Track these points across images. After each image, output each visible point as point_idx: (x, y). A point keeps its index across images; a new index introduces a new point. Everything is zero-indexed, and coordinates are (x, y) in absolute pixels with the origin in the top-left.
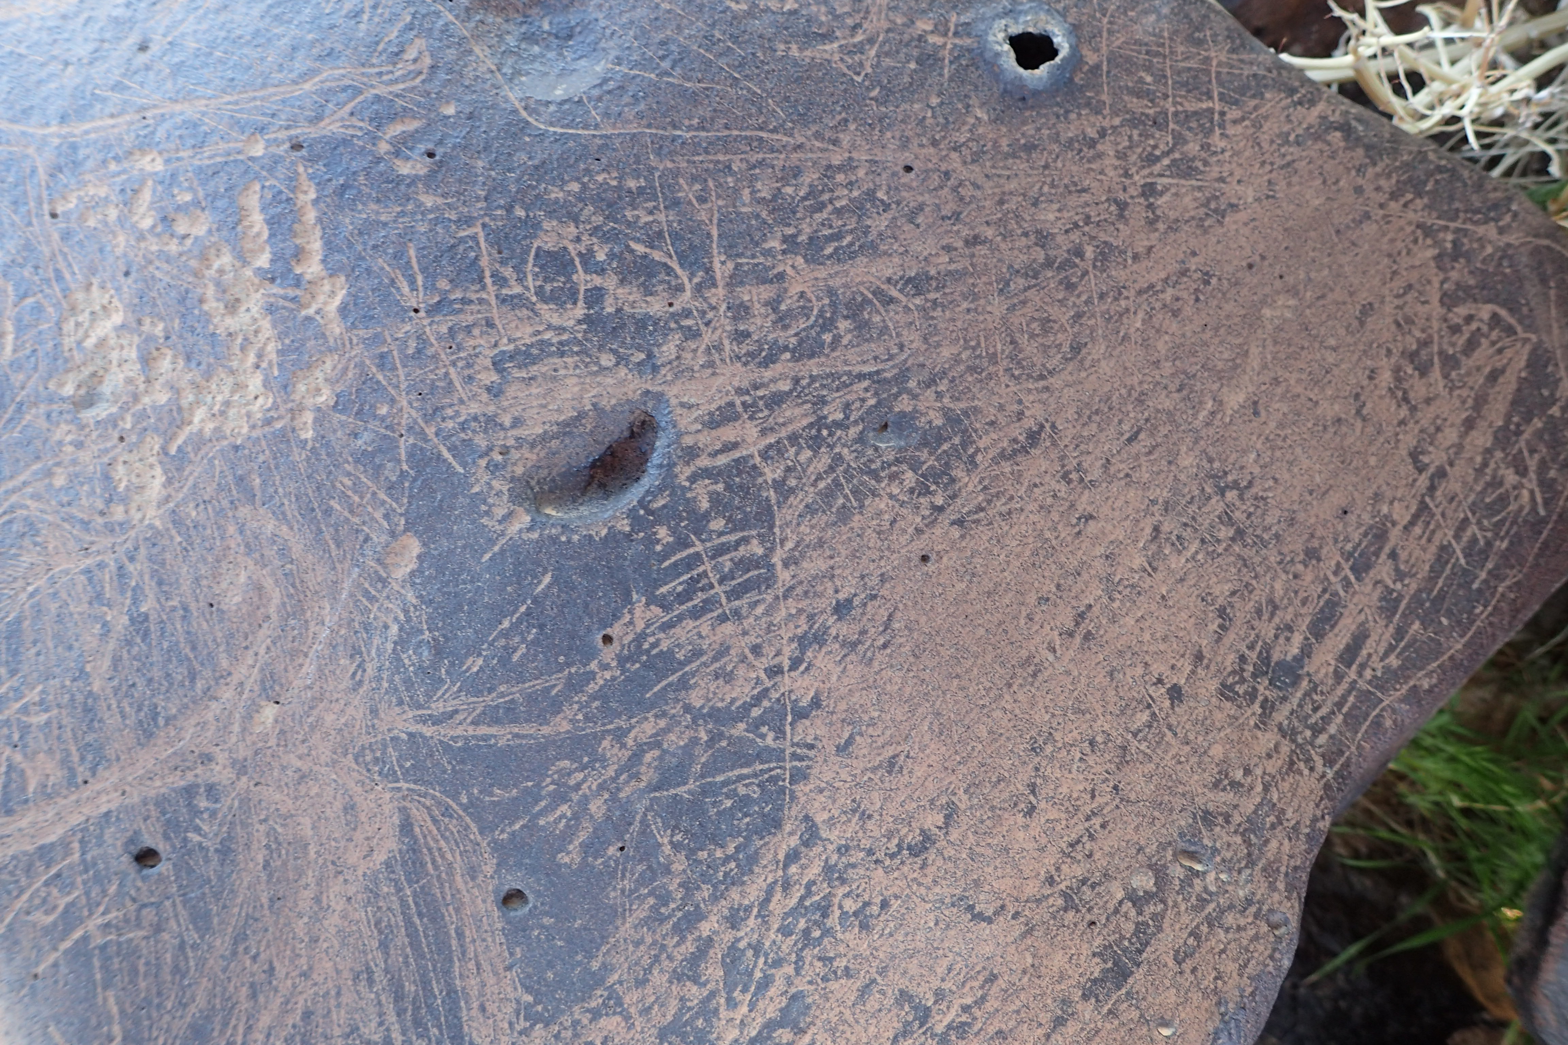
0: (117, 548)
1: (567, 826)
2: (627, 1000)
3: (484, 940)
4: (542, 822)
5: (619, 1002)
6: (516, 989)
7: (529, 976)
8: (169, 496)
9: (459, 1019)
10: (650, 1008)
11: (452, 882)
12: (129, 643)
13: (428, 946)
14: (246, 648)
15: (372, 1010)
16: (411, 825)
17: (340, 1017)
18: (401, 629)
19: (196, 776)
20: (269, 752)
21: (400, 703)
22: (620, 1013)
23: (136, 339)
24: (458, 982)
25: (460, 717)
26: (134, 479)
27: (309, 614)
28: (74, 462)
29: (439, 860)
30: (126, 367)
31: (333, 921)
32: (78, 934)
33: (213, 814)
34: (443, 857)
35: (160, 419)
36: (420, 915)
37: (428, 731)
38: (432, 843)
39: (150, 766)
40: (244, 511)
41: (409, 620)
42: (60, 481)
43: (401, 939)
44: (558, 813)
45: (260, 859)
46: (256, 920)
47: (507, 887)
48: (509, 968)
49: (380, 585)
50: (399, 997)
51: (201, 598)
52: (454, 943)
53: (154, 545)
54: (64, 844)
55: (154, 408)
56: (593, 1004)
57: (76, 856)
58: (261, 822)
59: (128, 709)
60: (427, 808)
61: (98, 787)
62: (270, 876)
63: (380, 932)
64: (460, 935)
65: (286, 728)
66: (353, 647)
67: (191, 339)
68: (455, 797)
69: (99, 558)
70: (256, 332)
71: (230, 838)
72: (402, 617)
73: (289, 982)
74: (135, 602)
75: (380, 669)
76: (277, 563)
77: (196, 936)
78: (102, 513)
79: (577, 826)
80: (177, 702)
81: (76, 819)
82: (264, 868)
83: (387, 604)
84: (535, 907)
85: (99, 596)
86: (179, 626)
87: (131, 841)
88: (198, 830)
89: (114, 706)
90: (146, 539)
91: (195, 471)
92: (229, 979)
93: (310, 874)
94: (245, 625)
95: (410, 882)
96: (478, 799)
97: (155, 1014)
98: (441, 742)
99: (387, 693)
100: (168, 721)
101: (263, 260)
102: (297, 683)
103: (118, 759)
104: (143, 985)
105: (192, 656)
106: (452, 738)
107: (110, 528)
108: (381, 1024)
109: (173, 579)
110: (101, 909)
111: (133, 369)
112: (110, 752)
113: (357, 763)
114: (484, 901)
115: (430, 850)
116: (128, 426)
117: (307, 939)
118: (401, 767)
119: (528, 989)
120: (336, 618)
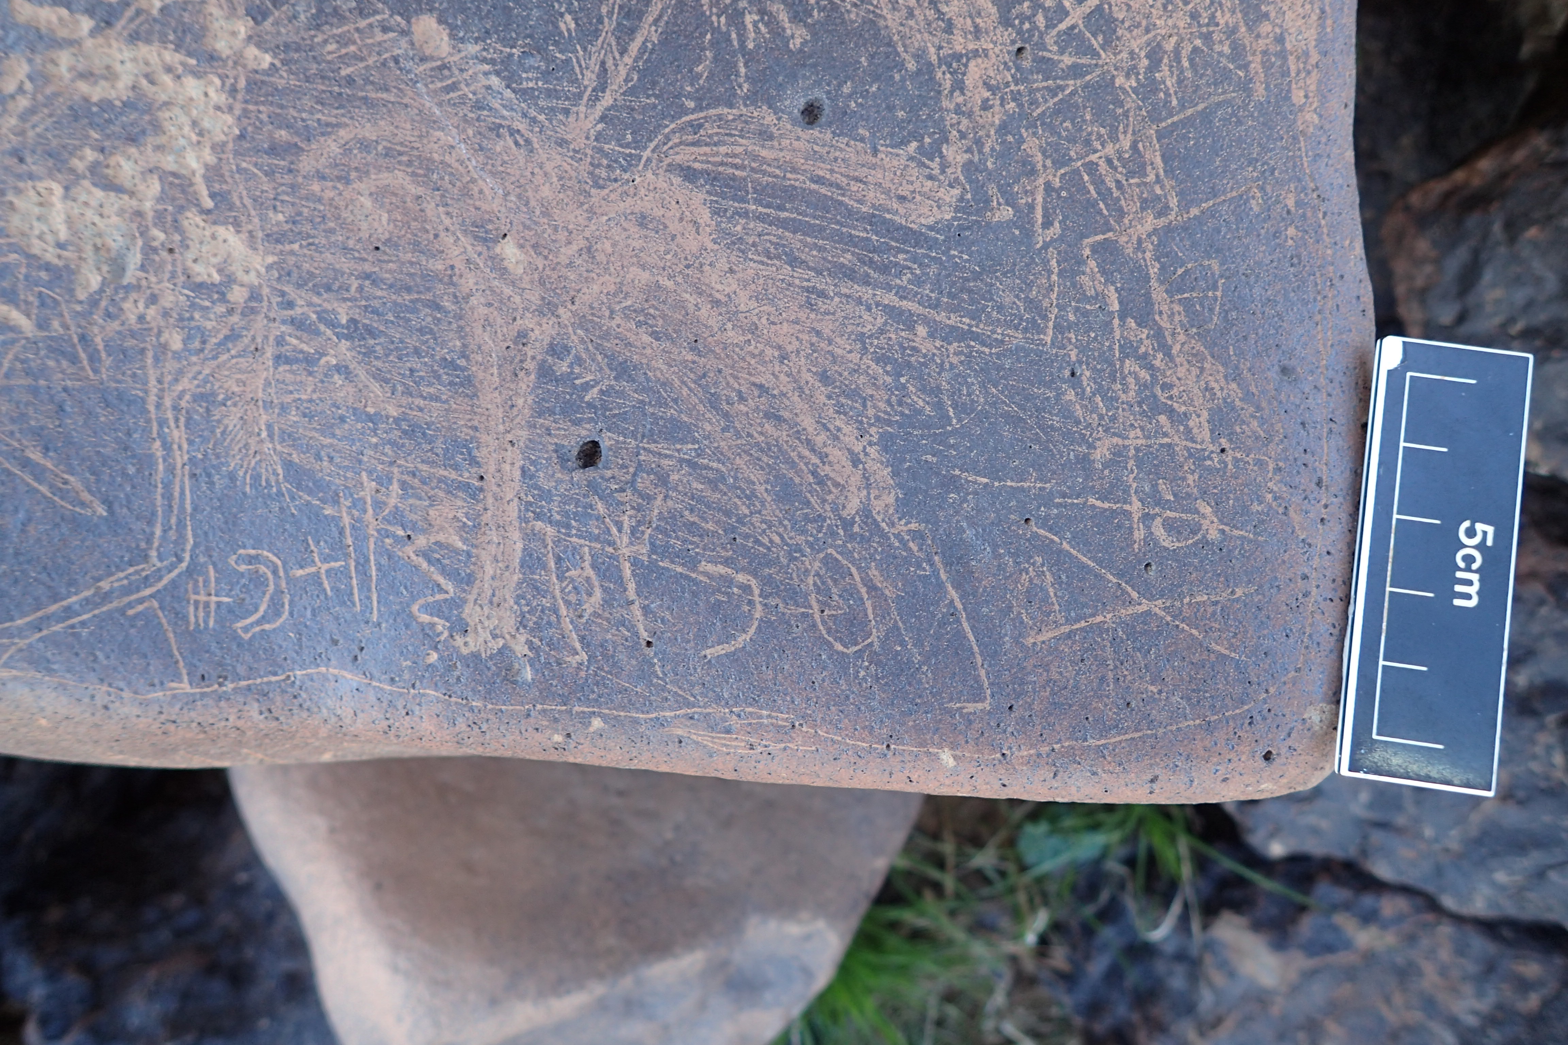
0: (272, 315)
1: (767, 25)
2: (959, 48)
3: (836, 159)
4: (751, 45)
5: (958, 57)
6: (898, 155)
7: (892, 135)
8: (250, 232)
9: (900, 227)
10: (976, 27)
11: (764, 161)
12: (369, 353)
13: (814, 217)
14: (436, 236)
15: (849, 308)
16: (689, 167)
17: (842, 346)
18: (498, 73)
19: (533, 358)
20: (548, 272)
21: (567, 112)
22: (968, 60)
23: (86, 183)
24: (864, 209)
25: (610, 63)
26: (214, 260)
27: (436, 156)
28: (166, 314)
29: (737, 161)
30: (106, 211)
31: (744, 301)
32: (627, 572)
33: (579, 360)
34: (735, 156)
35: (174, 199)
36: (781, 208)
37: (607, 100)
38: (718, 159)
39: (499, 400)
40: (306, 164)
41: (492, 62)
42: (176, 342)
43: (795, 240)
44: (750, 27)
45: (647, 339)
46: (704, 375)
47: (796, 111)
48: (875, 152)
49: (446, 72)
50: (850, 274)
51: (365, 255)
52: (824, 190)
53: (289, 274)
54: (530, 536)
55: (160, 200)
56: (948, 84)
57: (550, 531)
58: (611, 318)
59: (432, 390)
60: (681, 143)
61: (492, 468)
62: (669, 337)
63: (778, 257)
64: (819, 180)
65: (533, 241)
66: (491, 129)
67: (117, 129)
68: (685, 112)
69: (271, 339)
70: (147, 64)
71: (611, 358)
72: (487, 67)
73: (782, 377)
74: (332, 325)
75: (525, 115)
76: (370, 158)
77: (690, 446)
78: (231, 311)
79: (771, 15)
80: (451, 335)
81: (513, 510)
82: (658, 339)
83: (466, 75)
84: (828, 93)
85: (309, 361)
86: (379, 293)
87: (563, 460)
88: (586, 387)
89: (422, 403)
90: (279, 279)
91: (240, 193)
92: (749, 435)
93: (687, 296)
94: (413, 224)
95: (743, 200)
96: (697, 91)
97: (745, 530)
98: (624, 94)
99: (550, 120)
100: (463, 356)
101: (86, 24)
102: (495, 206)
103: (476, 429)
104: (710, 526)
105: (416, 296)
106: (626, 81)
107: (249, 312)
108: (869, 309)
109: (331, 274)
110: (614, 530)
111: (113, 202)
112: (464, 434)
113: (602, 187)
114: (798, 139)
115: (722, 164)
116: (162, 236)
117: (750, 336)
118: (627, 146)
119: (904, 143)
120: (454, 131)
